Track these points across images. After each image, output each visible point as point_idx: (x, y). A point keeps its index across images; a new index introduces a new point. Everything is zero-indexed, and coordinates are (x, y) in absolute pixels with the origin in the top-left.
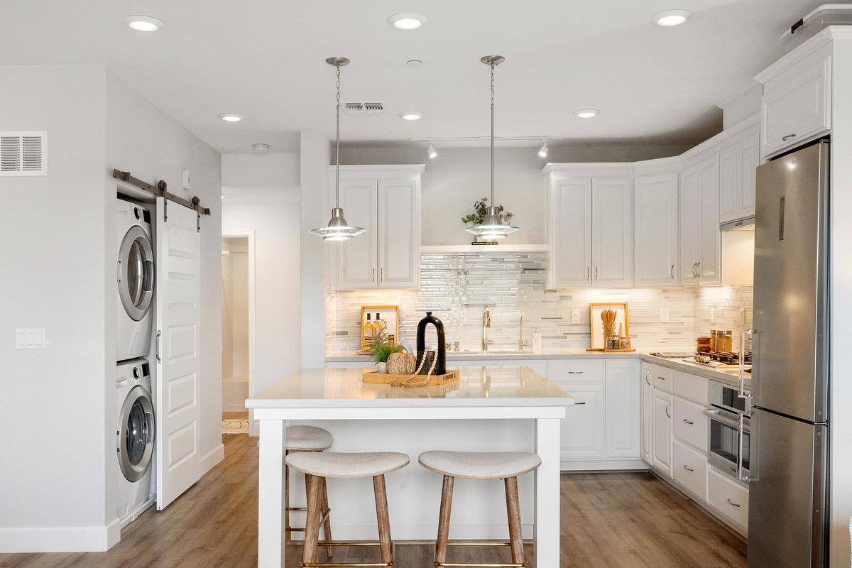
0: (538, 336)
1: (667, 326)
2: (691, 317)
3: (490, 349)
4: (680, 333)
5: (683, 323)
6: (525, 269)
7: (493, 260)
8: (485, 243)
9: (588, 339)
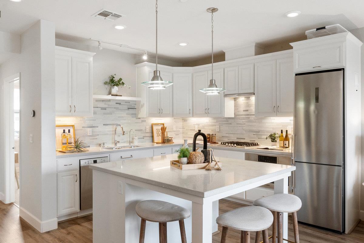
0: (136, 138)
1: (175, 132)
2: (181, 128)
3: (119, 145)
4: (179, 135)
5: (179, 131)
6: (128, 108)
7: (116, 103)
8: (117, 95)
9: (151, 139)
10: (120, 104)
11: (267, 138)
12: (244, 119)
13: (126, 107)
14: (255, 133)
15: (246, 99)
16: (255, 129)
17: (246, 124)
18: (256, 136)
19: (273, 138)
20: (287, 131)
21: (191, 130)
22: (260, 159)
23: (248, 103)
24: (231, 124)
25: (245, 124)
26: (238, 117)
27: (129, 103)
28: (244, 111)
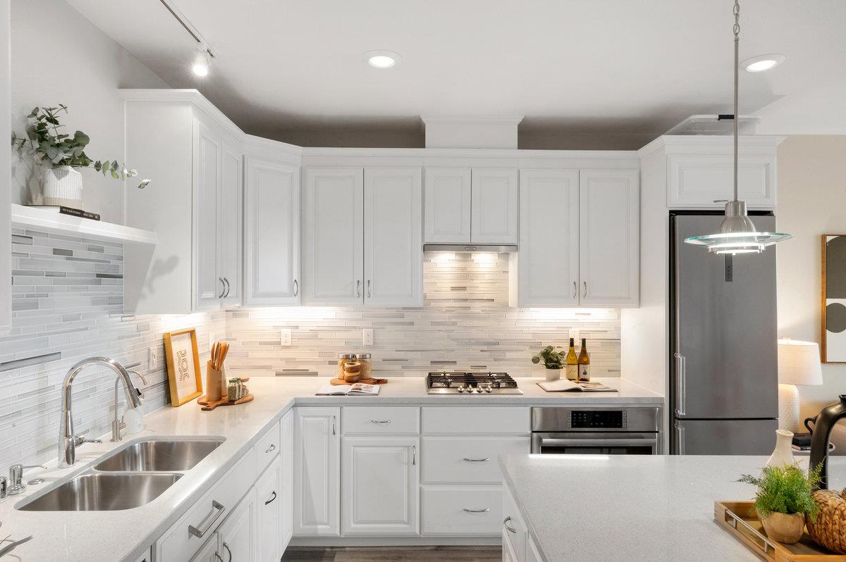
6: (99, 276)
7: (56, 252)
8: (80, 214)
9: (162, 392)
10: (68, 254)
11: (535, 360)
12: (450, 310)
13: (92, 268)
14: (485, 348)
15: (458, 258)
16: (484, 336)
17: (458, 324)
18: (487, 353)
19: (551, 361)
20: (584, 341)
21: (261, 343)
22: (577, 419)
23: (464, 269)
24: (412, 324)
25: (454, 324)
26: (433, 304)
27: (101, 250)
28: (454, 289)
